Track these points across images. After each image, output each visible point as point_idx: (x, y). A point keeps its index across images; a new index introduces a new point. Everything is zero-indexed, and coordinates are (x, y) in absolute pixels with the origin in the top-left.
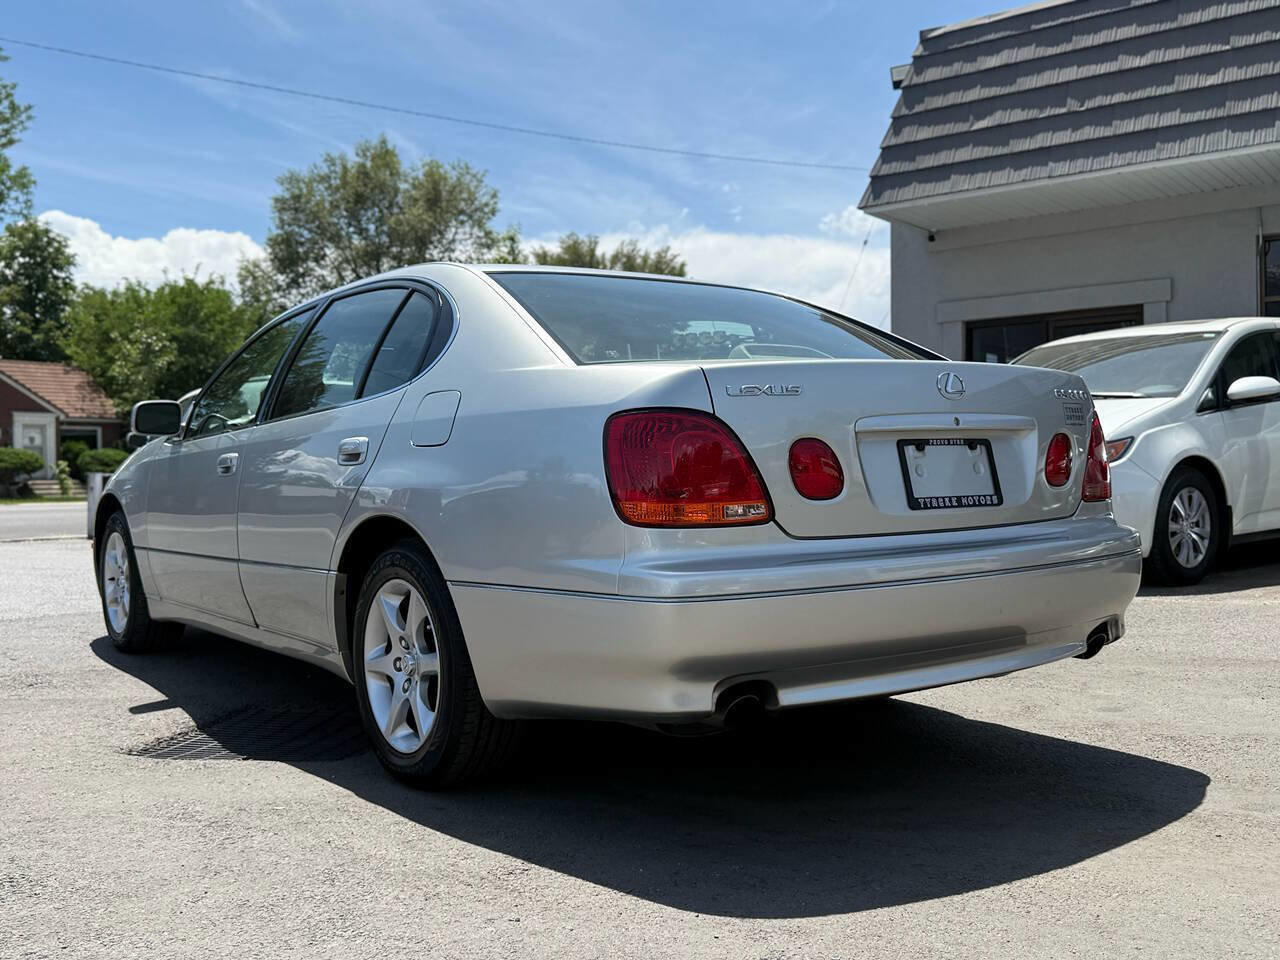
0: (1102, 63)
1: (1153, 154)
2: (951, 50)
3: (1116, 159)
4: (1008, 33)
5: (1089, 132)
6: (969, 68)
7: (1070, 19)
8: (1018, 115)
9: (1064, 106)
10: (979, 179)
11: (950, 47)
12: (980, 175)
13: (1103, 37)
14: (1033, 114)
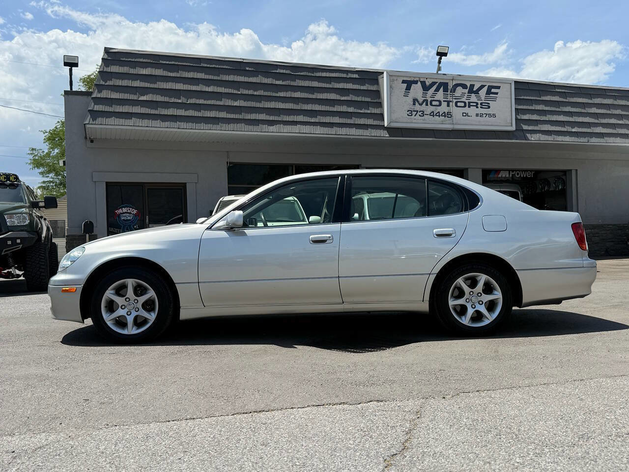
0: (193, 85)
1: (218, 127)
2: (122, 61)
3: (202, 125)
4: (149, 61)
5: (191, 113)
6: (132, 71)
7: (177, 63)
8: (159, 98)
9: (180, 99)
10: (146, 122)
11: (122, 59)
12: (146, 121)
13: (191, 75)
14: (166, 99)
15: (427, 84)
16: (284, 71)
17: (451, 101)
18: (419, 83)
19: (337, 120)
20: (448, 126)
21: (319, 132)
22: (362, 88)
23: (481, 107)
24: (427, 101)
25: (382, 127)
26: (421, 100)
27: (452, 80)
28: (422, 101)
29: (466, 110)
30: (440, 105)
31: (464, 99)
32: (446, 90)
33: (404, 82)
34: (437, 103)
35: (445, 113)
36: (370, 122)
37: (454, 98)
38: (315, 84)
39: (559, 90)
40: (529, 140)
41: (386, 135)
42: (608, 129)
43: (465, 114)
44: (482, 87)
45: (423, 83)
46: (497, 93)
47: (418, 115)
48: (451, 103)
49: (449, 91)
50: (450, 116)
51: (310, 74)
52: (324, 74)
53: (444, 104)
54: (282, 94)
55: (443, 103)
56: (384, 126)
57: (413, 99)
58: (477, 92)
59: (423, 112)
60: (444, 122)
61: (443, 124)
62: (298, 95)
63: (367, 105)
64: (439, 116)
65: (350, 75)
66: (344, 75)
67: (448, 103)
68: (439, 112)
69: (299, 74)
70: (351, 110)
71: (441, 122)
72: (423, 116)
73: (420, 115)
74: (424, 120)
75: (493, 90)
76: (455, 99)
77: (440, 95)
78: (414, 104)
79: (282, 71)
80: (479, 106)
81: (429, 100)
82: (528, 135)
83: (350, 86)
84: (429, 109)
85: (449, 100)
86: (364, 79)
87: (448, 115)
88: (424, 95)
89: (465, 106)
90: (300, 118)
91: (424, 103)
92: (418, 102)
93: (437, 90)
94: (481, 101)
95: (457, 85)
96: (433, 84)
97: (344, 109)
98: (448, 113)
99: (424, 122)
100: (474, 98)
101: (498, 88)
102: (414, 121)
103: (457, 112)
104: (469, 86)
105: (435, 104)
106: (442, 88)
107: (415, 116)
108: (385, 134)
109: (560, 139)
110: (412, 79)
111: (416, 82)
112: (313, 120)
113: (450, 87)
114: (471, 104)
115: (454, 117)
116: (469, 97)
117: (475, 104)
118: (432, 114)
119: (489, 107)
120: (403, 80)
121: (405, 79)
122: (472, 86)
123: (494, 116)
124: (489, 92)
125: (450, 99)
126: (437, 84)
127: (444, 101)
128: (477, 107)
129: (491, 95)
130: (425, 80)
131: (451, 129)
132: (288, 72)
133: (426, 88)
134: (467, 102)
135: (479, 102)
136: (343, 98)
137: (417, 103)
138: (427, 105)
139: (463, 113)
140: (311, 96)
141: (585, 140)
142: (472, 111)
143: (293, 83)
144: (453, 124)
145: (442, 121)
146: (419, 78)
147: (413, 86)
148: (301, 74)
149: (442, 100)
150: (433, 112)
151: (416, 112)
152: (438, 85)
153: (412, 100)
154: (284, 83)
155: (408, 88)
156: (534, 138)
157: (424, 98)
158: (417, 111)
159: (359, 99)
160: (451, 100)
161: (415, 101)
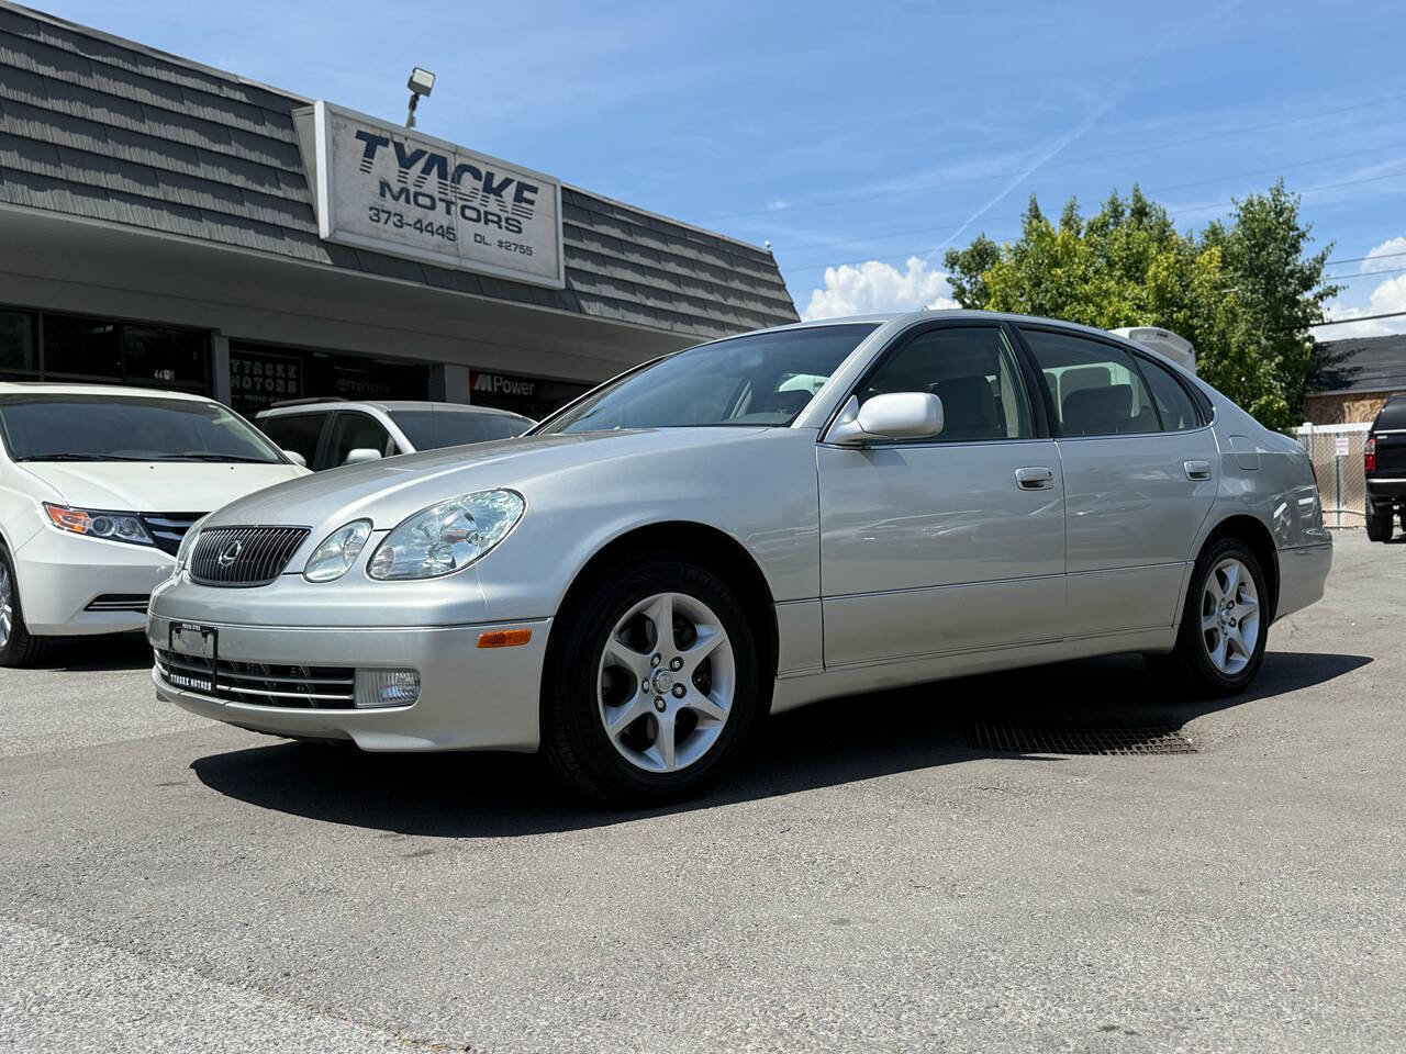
15: (408, 152)
16: (59, 43)
17: (453, 203)
18: (391, 145)
19: (205, 201)
20: (447, 260)
21: (169, 226)
22: (259, 130)
23: (507, 228)
24: (408, 191)
25: (314, 238)
26: (396, 187)
27: (455, 153)
28: (398, 190)
29: (480, 227)
30: (433, 207)
31: (476, 203)
32: (442, 175)
33: (360, 135)
34: (427, 202)
35: (442, 227)
36: (285, 219)
37: (459, 195)
38: (143, 95)
39: (618, 217)
40: (586, 314)
41: (325, 258)
42: (697, 309)
43: (478, 239)
44: (507, 182)
45: (399, 148)
46: (531, 202)
47: (390, 223)
48: (453, 207)
49: (449, 179)
50: (452, 237)
51: (127, 66)
52: (164, 75)
53: (441, 206)
54: (59, 105)
55: (438, 203)
56: (318, 236)
57: (381, 183)
58: (498, 192)
59: (402, 217)
60: (442, 250)
61: (440, 252)
62: (101, 115)
63: (275, 176)
64: (432, 232)
65: (226, 92)
66: (214, 89)
67: (449, 204)
68: (431, 224)
69: (99, 58)
70: (238, 181)
71: (437, 249)
72: (401, 227)
73: (395, 224)
74: (404, 236)
75: (527, 194)
76: (461, 199)
77: (432, 183)
78: (383, 195)
79: (52, 41)
80: (503, 224)
81: (413, 190)
82: (583, 303)
83: (228, 119)
84: (412, 213)
85: (448, 198)
86: (261, 108)
87: (448, 233)
88: (403, 176)
89: (478, 220)
90: (115, 181)
91: (403, 197)
92: (390, 190)
93: (427, 170)
94: (506, 215)
95: (463, 168)
96: (419, 154)
97: (220, 174)
98: (448, 228)
99: (402, 240)
100: (493, 205)
101: (534, 190)
102: (384, 236)
103: (466, 229)
104: (484, 174)
105: (423, 203)
106: (436, 167)
107: (386, 223)
108: (321, 257)
109: (632, 317)
110: (377, 133)
111: (385, 143)
112: (148, 192)
113: (451, 169)
114: (490, 217)
115: (459, 242)
116: (485, 201)
117: (496, 219)
118: (418, 225)
119: (520, 231)
120: (359, 131)
121: (363, 129)
122: (490, 176)
123: (527, 251)
124: (518, 198)
125: (451, 197)
126: (427, 156)
127: (441, 200)
128: (500, 227)
129: (523, 204)
130: (403, 141)
131: (452, 268)
132: (67, 46)
133: (406, 162)
134: (482, 209)
135: (503, 215)
136: (217, 148)
137: (388, 194)
138: (408, 201)
139: (476, 235)
140: (135, 126)
141: (665, 325)
142: (493, 233)
143: (85, 81)
144: (458, 256)
145: (439, 246)
146: (391, 133)
147: (380, 149)
148: (105, 60)
149: (437, 196)
150: (420, 221)
151: (386, 215)
152: (428, 161)
153: (378, 184)
154: (61, 75)
155: (370, 153)
156: (594, 310)
157: (402, 185)
158: (389, 213)
159: (254, 156)
160: (453, 199)
161: (384, 185)
